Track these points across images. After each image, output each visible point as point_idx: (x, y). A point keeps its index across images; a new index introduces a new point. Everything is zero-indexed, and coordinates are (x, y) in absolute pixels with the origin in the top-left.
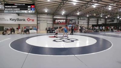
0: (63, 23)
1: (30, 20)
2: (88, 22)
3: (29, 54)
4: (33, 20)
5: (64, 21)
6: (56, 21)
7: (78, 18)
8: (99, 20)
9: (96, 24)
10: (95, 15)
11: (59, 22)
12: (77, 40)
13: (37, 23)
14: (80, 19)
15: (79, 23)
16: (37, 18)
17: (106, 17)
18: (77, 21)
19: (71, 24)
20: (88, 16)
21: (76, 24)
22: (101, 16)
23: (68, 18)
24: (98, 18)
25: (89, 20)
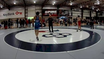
0: (53, 15)
1: (18, 13)
2: (82, 14)
3: (19, 49)
4: (21, 13)
5: (55, 12)
6: (46, 12)
7: (71, 9)
8: (92, 12)
9: (89, 16)
10: (87, 6)
11: (50, 13)
12: (70, 34)
13: (25, 16)
14: (73, 10)
15: (73, 15)
16: (25, 10)
17: (97, 11)
18: (70, 12)
19: (64, 16)
20: (81, 7)
21: (69, 16)
22: (93, 9)
23: (60, 9)
24: (91, 11)
25: (82, 12)
